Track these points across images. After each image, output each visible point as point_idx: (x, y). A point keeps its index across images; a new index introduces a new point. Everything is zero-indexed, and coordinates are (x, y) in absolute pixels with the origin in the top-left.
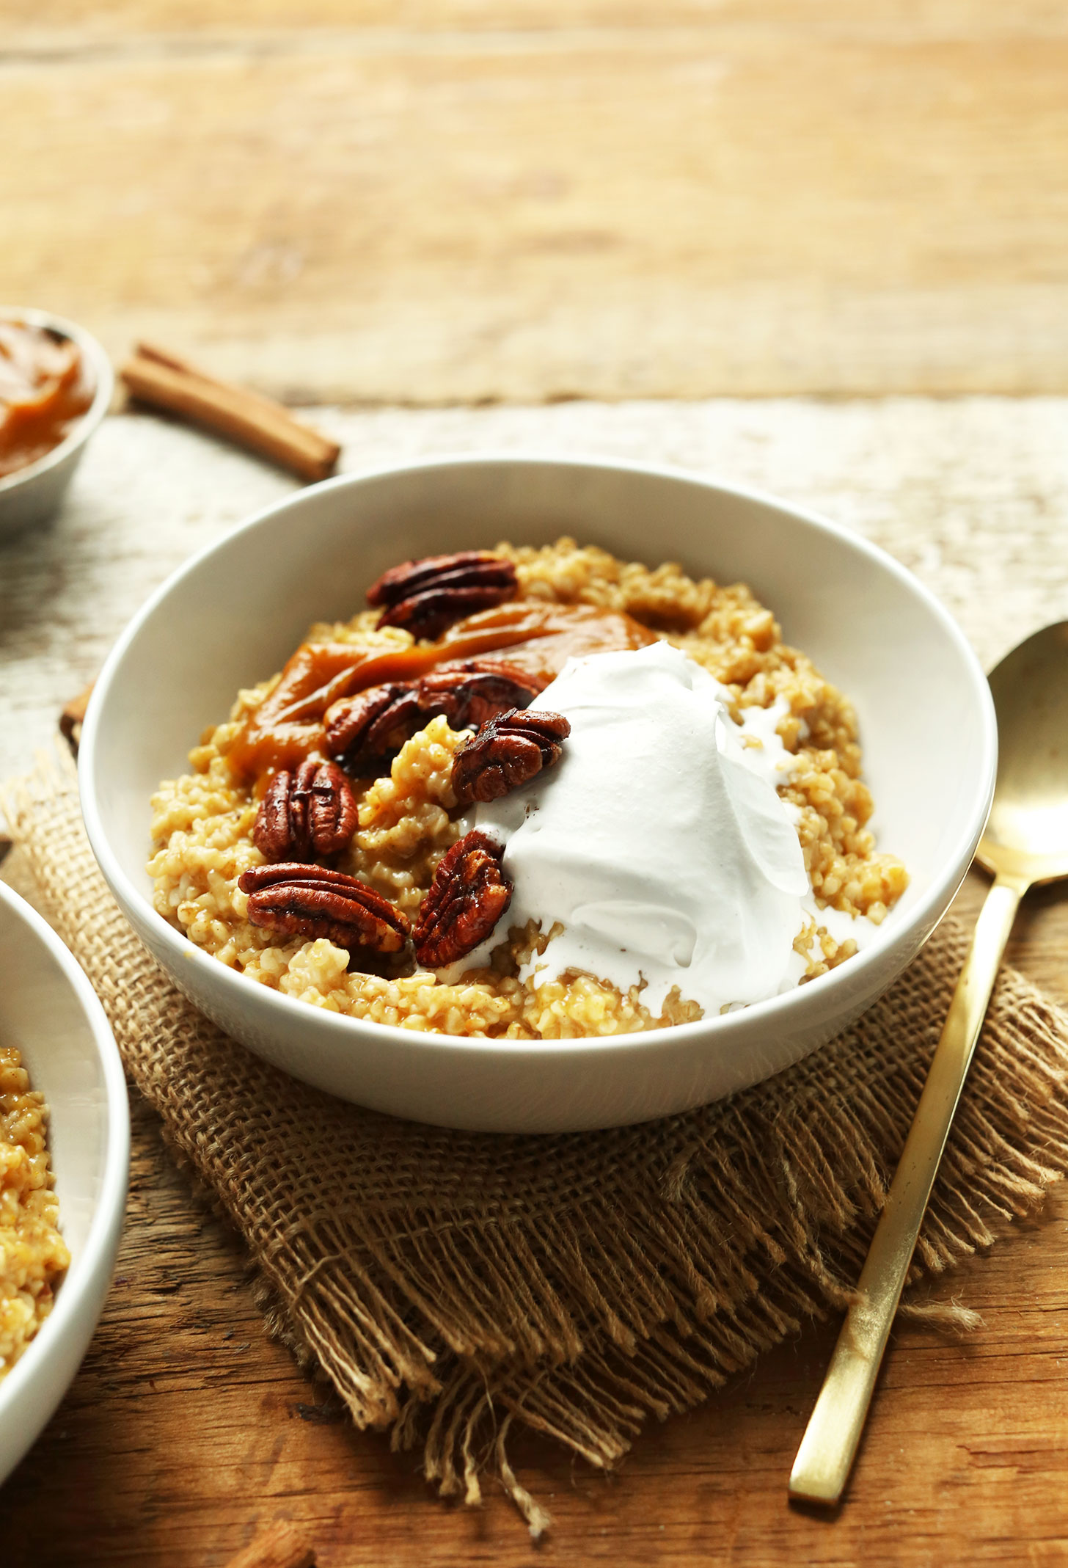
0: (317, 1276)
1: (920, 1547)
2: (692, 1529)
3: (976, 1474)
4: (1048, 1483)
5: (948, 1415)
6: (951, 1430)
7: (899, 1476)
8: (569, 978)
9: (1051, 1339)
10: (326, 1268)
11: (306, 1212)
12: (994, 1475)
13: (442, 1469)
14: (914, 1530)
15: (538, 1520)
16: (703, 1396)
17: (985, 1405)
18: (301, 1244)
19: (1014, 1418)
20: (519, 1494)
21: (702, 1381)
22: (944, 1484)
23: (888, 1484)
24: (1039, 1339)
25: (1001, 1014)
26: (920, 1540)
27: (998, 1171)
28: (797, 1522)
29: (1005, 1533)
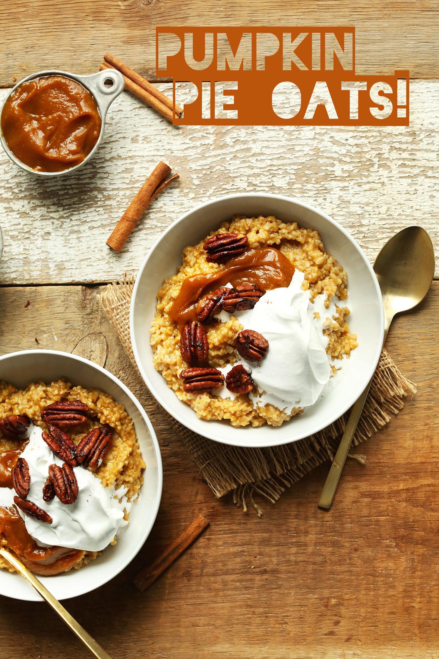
0: (207, 465)
1: (348, 518)
2: (296, 513)
3: (361, 500)
4: (379, 502)
5: (357, 484)
6: (356, 487)
7: (343, 500)
8: (267, 405)
9: (383, 463)
10: (209, 463)
11: (202, 448)
12: (366, 500)
13: (237, 501)
14: (346, 514)
15: (260, 512)
16: (298, 480)
17: (366, 480)
18: (201, 456)
19: (373, 485)
20: (256, 506)
21: (298, 476)
22: (354, 502)
23: (341, 502)
24: (380, 463)
25: (380, 369)
26: (348, 516)
27: (375, 415)
28: (319, 511)
29: (367, 515)
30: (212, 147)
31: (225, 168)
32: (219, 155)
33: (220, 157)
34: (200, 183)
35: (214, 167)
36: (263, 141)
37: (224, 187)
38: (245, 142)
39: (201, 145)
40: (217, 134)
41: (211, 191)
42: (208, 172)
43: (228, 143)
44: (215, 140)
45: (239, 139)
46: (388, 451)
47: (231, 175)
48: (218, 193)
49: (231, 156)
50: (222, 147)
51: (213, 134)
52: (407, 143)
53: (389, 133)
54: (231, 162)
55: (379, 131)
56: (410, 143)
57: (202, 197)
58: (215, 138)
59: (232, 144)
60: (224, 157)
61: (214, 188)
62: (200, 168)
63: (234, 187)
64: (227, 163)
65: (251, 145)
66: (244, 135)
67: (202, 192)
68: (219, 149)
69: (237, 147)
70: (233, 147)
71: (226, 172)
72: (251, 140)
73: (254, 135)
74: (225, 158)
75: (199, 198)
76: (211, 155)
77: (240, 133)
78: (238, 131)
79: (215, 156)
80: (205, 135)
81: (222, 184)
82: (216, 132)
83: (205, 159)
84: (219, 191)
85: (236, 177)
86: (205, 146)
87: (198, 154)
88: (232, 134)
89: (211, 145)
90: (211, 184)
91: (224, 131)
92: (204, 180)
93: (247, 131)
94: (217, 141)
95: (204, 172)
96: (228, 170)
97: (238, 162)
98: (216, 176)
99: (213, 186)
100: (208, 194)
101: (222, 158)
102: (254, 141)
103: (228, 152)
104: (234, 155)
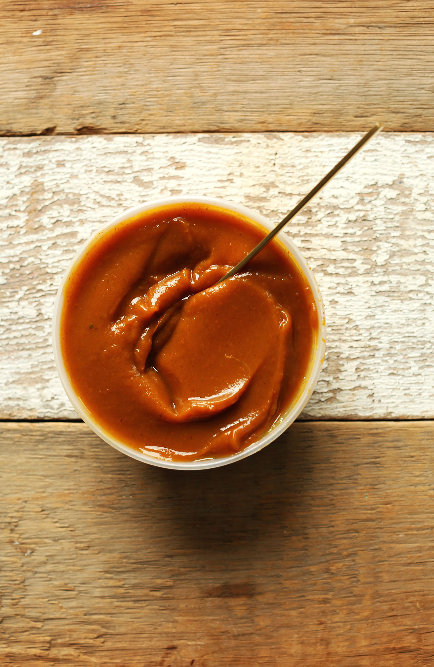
30: (23, 231)
31: (41, 260)
32: (32, 242)
33: (32, 246)
34: (5, 281)
35: (26, 259)
36: (94, 222)
37: (39, 287)
38: (69, 224)
39: (8, 227)
40: (30, 212)
41: (21, 294)
42: (18, 266)
43: (44, 225)
44: (27, 220)
45: (60, 218)
46: (266, 659)
47: (49, 270)
48: (31, 296)
49: (50, 243)
50: (36, 230)
51: (24, 211)
52: (299, 225)
53: (273, 211)
54: (49, 252)
55: (259, 208)
56: (303, 225)
57: (9, 302)
58: (27, 218)
59: (51, 226)
60: (39, 244)
61: (25, 288)
62: (5, 260)
63: (53, 288)
64: (43, 254)
65: (77, 228)
66: (68, 213)
67: (8, 294)
68: (32, 233)
69: (59, 231)
70: (52, 230)
71: (42, 266)
72: (77, 221)
73: (81, 214)
74: (40, 246)
75: (5, 302)
76: (21, 241)
77: (61, 211)
78: (59, 207)
79: (27, 243)
80: (14, 213)
81: (35, 283)
82: (29, 209)
83: (13, 248)
84: (33, 293)
85: (56, 273)
86: (14, 229)
87: (3, 240)
88: (50, 212)
89: (21, 227)
90: (21, 283)
91: (39, 208)
92: (11, 276)
93: (71, 207)
94: (30, 222)
95: (12, 266)
96: (44, 263)
97: (58, 252)
98: (28, 272)
99: (24, 285)
100: (17, 297)
101: (37, 247)
102: (82, 222)
103: (45, 238)
104: (53, 242)
